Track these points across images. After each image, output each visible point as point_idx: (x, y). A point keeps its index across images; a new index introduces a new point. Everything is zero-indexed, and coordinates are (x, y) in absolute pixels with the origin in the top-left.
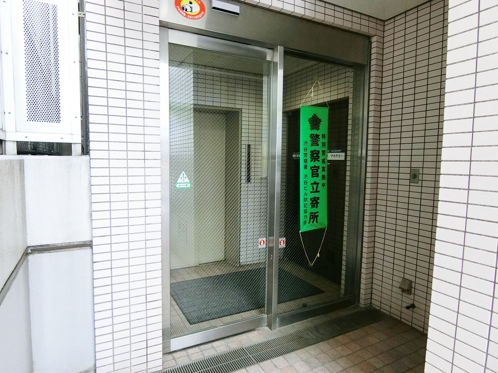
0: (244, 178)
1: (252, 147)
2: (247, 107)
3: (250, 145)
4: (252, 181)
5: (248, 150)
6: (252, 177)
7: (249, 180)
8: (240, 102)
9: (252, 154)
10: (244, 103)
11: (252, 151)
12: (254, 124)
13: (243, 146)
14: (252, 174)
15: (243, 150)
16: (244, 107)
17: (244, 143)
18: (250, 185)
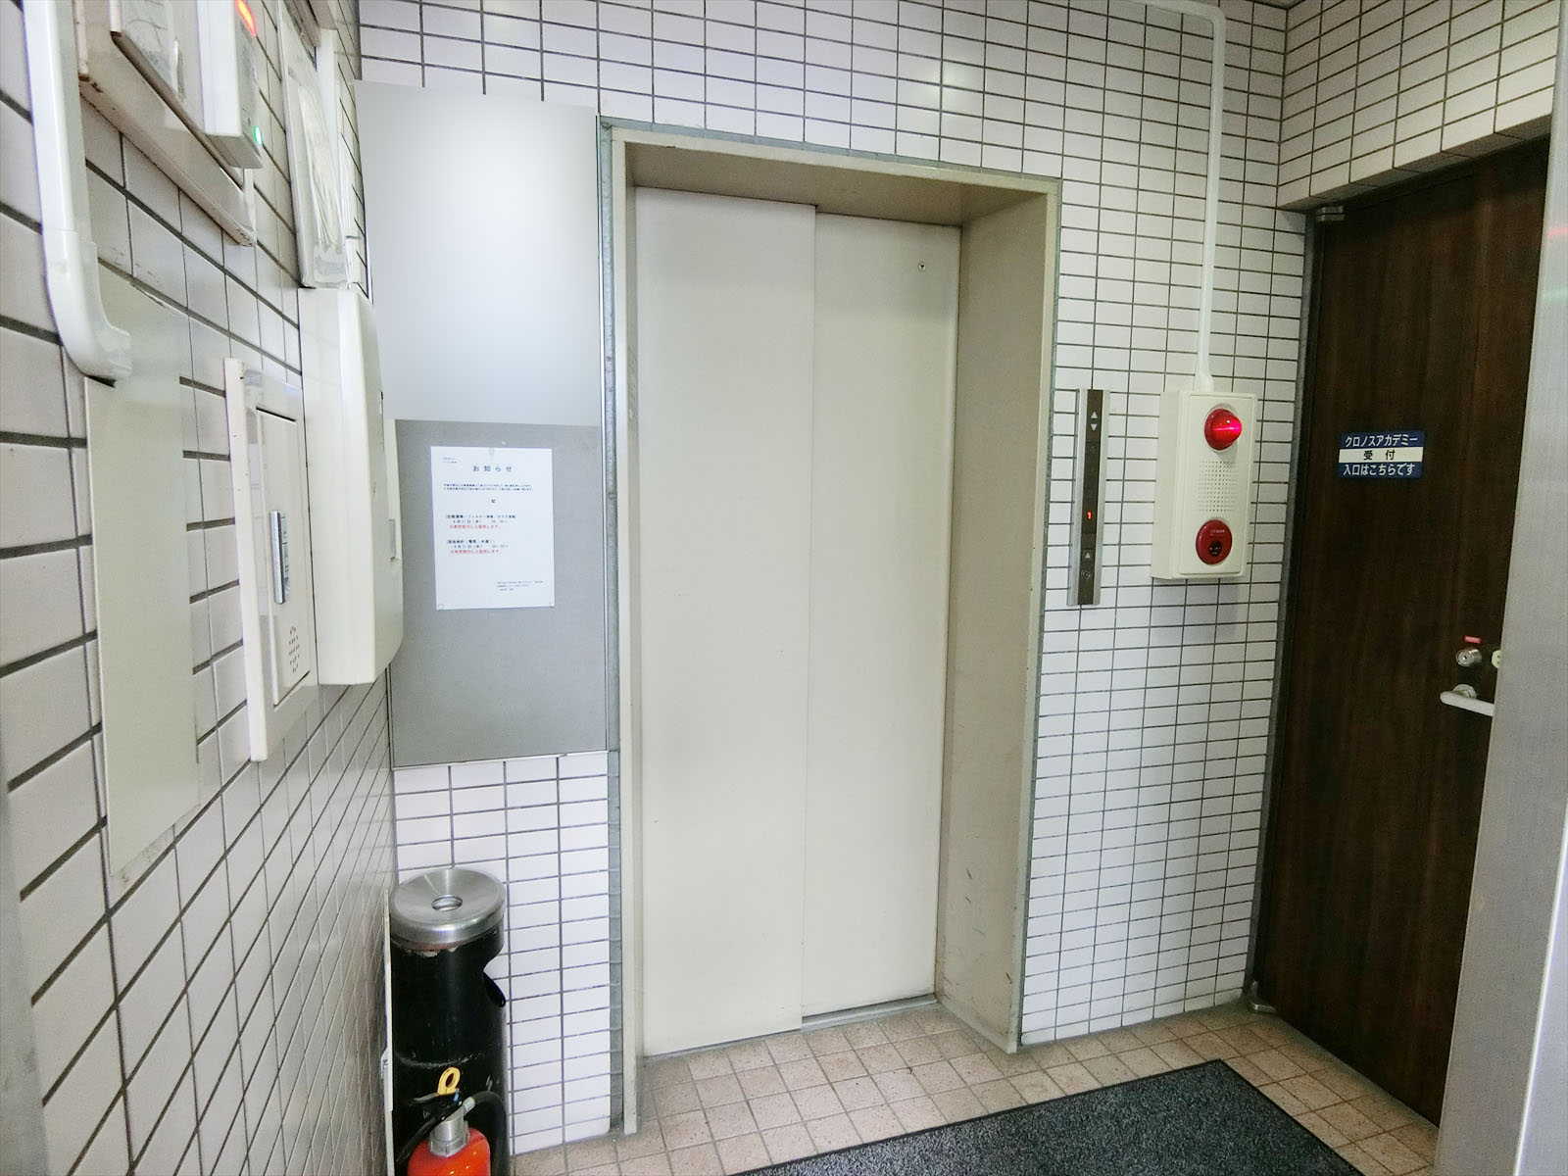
0: (1061, 578)
1: (1111, 404)
2: (1091, 171)
3: (1100, 393)
4: (1105, 597)
5: (1090, 421)
6: (1106, 576)
7: (1086, 593)
8: (1052, 141)
9: (1109, 447)
10: (1074, 146)
11: (1111, 426)
12: (1124, 269)
13: (1065, 402)
14: (1106, 555)
15: (1063, 424)
16: (1072, 169)
17: (1069, 382)
18: (1090, 617)
